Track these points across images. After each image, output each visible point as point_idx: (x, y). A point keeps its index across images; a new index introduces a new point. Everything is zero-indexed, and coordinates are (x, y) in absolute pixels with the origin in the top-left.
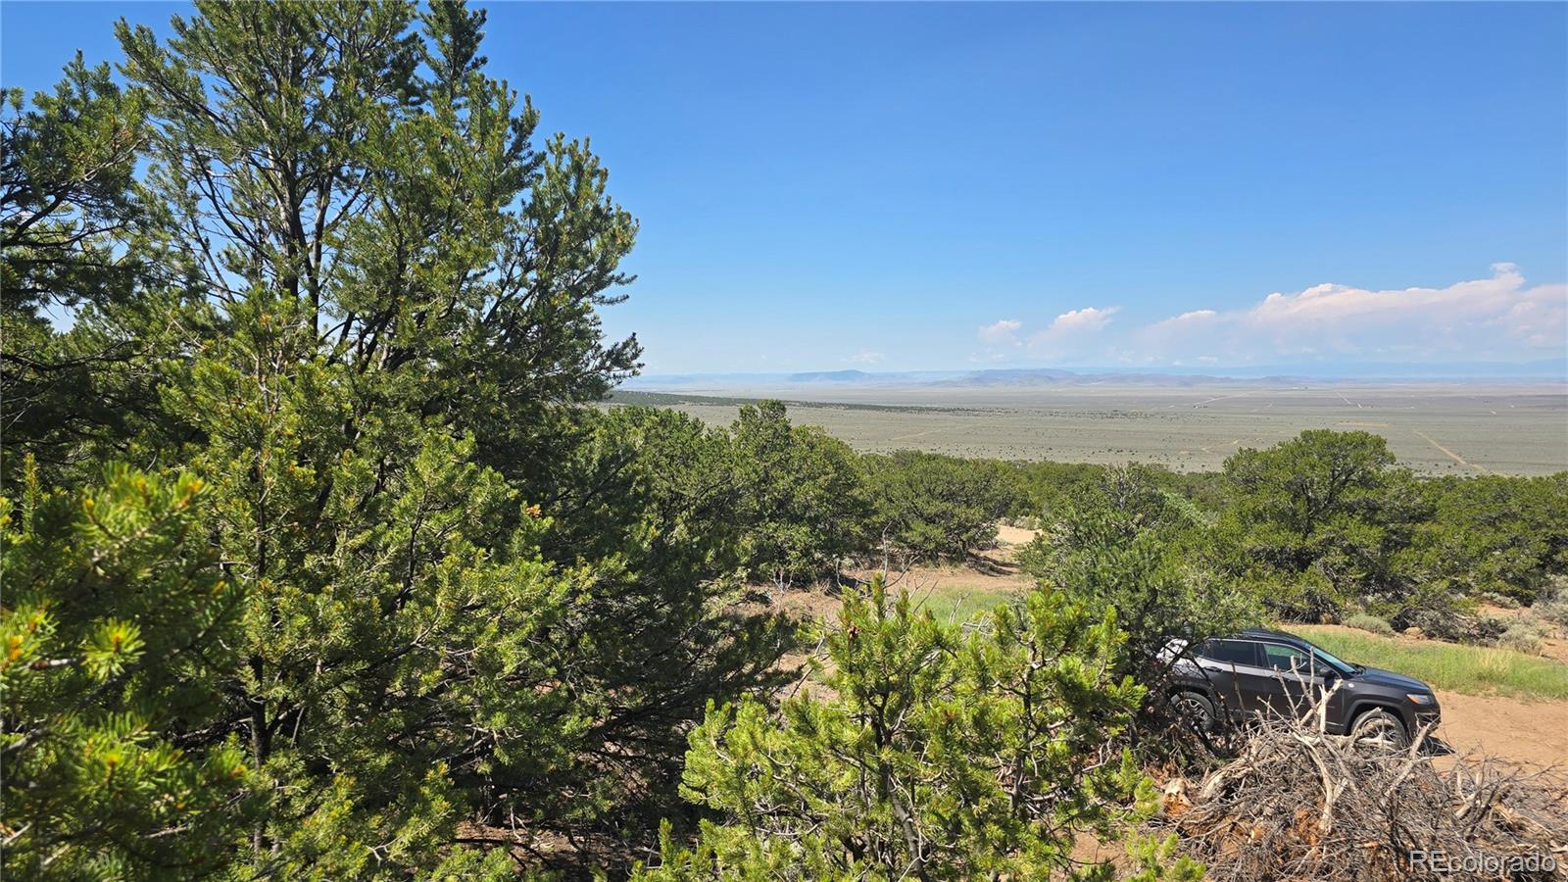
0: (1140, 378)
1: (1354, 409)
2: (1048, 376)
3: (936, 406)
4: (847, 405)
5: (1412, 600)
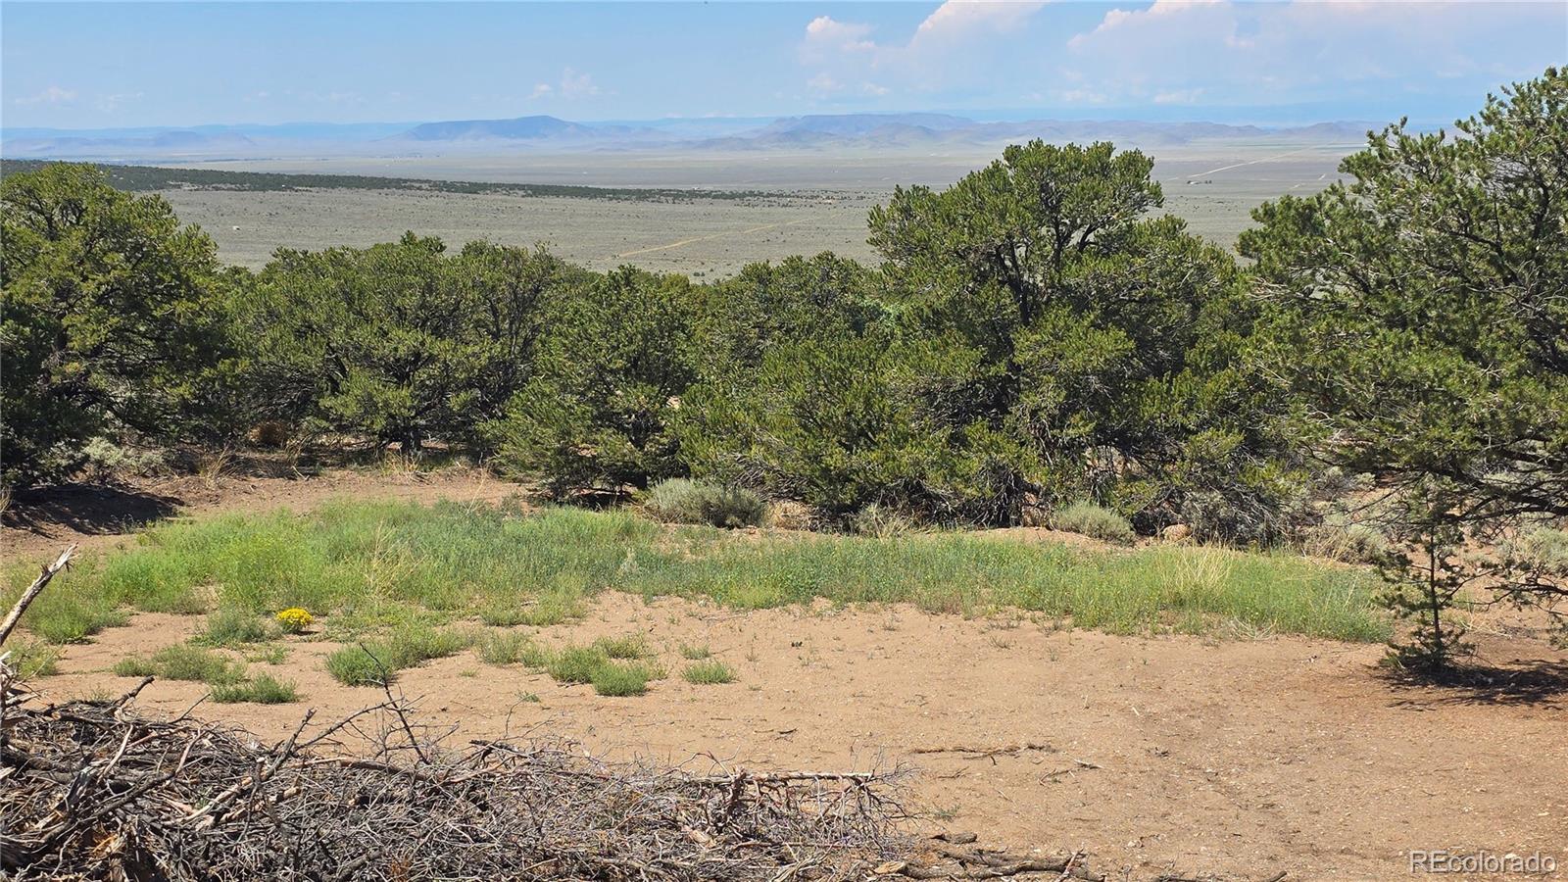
3: (708, 188)
4: (530, 187)
5: (1176, 472)
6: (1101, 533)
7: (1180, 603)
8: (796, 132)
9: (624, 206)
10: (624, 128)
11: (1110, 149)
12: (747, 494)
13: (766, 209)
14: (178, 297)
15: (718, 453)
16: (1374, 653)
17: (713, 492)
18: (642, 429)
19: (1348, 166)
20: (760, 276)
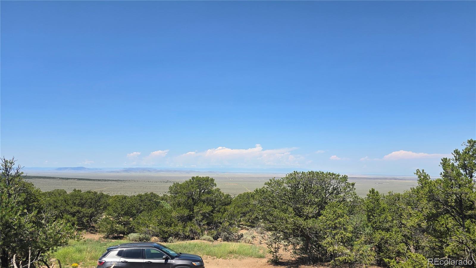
0: (175, 171)
1: (229, 180)
2: (149, 170)
3: (111, 179)
4: (78, 179)
5: (220, 229)
6: (209, 240)
7: (231, 253)
8: (127, 170)
9: (96, 182)
10: (96, 169)
11: (209, 178)
12: (147, 236)
13: (121, 183)
14: (35, 201)
15: (143, 229)
16: (265, 260)
17: (142, 236)
18: (126, 224)
19: (266, 184)
20: (140, 196)
